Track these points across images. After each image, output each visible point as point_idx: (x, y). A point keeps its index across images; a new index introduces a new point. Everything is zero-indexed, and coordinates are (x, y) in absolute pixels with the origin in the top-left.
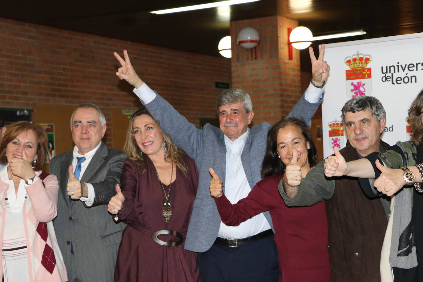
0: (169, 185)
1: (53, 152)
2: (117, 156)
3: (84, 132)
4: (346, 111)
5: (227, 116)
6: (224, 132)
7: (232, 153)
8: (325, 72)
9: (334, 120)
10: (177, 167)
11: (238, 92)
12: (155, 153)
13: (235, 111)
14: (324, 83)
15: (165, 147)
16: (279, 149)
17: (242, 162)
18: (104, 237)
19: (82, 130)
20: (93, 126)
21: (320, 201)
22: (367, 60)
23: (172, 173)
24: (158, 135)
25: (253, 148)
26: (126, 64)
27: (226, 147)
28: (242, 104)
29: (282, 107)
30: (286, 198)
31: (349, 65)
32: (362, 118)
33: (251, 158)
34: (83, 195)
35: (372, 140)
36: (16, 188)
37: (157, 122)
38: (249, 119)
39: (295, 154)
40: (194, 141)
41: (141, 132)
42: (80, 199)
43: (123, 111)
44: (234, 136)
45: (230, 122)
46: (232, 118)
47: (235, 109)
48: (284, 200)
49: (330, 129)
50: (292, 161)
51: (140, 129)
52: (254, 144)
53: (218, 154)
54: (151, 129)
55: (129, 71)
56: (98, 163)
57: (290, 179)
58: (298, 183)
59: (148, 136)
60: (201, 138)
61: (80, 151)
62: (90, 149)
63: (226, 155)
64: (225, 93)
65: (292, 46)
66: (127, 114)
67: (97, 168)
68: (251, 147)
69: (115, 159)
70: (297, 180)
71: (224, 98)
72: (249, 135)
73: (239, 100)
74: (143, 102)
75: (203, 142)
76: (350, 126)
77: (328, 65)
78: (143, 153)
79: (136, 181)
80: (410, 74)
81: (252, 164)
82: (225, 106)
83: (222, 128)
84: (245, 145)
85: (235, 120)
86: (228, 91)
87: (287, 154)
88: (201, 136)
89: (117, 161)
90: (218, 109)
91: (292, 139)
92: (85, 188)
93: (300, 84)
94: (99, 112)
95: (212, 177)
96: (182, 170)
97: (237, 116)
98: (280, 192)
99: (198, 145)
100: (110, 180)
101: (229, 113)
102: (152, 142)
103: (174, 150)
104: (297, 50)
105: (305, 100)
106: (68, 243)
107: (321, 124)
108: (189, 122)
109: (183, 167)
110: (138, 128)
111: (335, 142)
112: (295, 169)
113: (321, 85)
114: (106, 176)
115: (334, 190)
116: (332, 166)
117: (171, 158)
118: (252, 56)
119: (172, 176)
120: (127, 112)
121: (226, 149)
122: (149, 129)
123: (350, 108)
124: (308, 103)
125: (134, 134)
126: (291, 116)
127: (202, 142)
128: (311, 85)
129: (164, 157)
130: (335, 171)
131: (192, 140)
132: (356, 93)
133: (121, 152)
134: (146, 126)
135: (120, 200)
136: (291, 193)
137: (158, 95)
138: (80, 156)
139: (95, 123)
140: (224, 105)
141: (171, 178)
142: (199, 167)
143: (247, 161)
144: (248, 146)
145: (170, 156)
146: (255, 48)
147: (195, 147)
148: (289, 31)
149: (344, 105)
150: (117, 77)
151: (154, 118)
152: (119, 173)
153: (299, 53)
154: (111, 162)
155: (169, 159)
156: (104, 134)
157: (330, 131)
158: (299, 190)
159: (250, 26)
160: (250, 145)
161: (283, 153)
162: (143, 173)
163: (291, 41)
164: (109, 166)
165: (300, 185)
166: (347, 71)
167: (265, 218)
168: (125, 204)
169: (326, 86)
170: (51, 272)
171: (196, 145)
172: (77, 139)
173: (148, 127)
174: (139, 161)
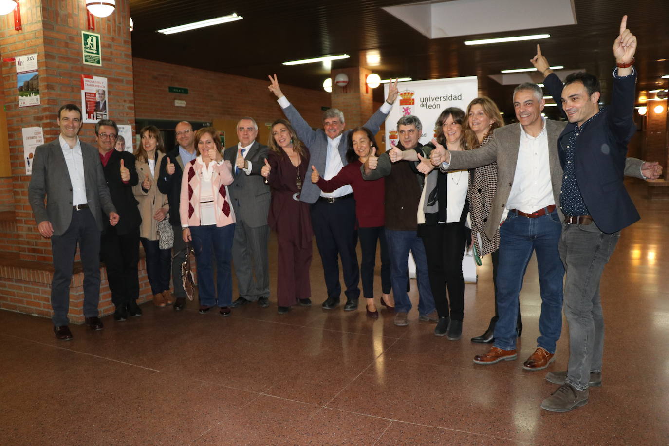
0: (298, 167)
1: (224, 148)
3: (246, 134)
4: (400, 124)
5: (330, 125)
6: (327, 134)
7: (332, 146)
11: (336, 111)
12: (287, 147)
13: (335, 122)
16: (353, 145)
17: (339, 152)
18: (257, 196)
19: (244, 133)
20: (251, 131)
22: (412, 94)
23: (298, 159)
24: (288, 135)
26: (275, 82)
27: (328, 142)
28: (338, 118)
30: (364, 176)
32: (409, 129)
34: (245, 167)
35: (414, 142)
36: (207, 167)
37: (288, 127)
38: (342, 127)
41: (278, 134)
42: (243, 169)
44: (334, 137)
45: (331, 129)
46: (332, 127)
54: (284, 131)
55: (276, 87)
59: (282, 136)
60: (314, 136)
61: (243, 145)
62: (248, 144)
69: (263, 150)
71: (327, 115)
72: (342, 137)
73: (337, 116)
75: (315, 138)
76: (402, 133)
78: (279, 147)
80: (437, 103)
82: (328, 119)
83: (327, 132)
84: (340, 142)
85: (334, 128)
86: (330, 111)
90: (324, 122)
91: (360, 138)
92: (246, 164)
93: (372, 109)
94: (253, 122)
97: (335, 125)
99: (311, 140)
100: (261, 159)
101: (331, 123)
102: (285, 140)
103: (298, 144)
104: (371, 88)
106: (236, 199)
109: (303, 154)
110: (276, 131)
111: (393, 142)
114: (259, 157)
115: (391, 170)
116: (393, 155)
117: (297, 149)
118: (344, 91)
123: (402, 122)
125: (274, 136)
129: (292, 149)
131: (308, 136)
132: (406, 113)
133: (266, 146)
135: (268, 167)
137: (291, 103)
138: (242, 148)
139: (252, 129)
141: (298, 162)
146: (346, 86)
148: (366, 76)
156: (256, 135)
159: (343, 72)
160: (342, 142)
161: (355, 147)
163: (367, 83)
165: (376, 169)
166: (400, 100)
170: (228, 216)
172: (241, 138)
173: (282, 131)
174: (277, 152)
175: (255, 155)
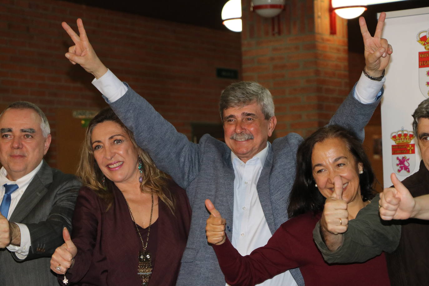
0: (147, 228)
2: (67, 183)
3: (16, 145)
4: (419, 118)
5: (236, 124)
6: (230, 148)
7: (243, 180)
8: (384, 55)
9: (400, 129)
10: (159, 199)
11: (254, 87)
12: (126, 180)
13: (249, 117)
14: (383, 73)
15: (141, 169)
16: (315, 175)
17: (258, 194)
19: (12, 144)
20: (30, 137)
21: (378, 256)
23: (152, 210)
24: (130, 152)
25: (275, 173)
26: (81, 40)
27: (234, 170)
28: (259, 105)
29: (320, 107)
30: (325, 251)
31: (424, 44)
33: (272, 187)
34: (13, 241)
37: (129, 132)
38: (269, 129)
39: (338, 184)
40: (185, 160)
41: (104, 147)
42: (8, 248)
43: (75, 113)
44: (247, 155)
45: (241, 133)
46: (243, 127)
47: (249, 112)
48: (322, 254)
49: (394, 143)
50: (334, 195)
51: (102, 143)
52: (277, 166)
53: (221, 181)
54: (119, 142)
55: (85, 50)
56: (38, 193)
57: (331, 223)
58: (343, 228)
59: (115, 153)
60: (197, 156)
61: (9, 175)
62: (25, 172)
63: (233, 182)
64: (233, 89)
65: (335, 14)
66: (80, 117)
67: (36, 201)
68: (272, 170)
69: (64, 187)
70: (341, 224)
71: (232, 96)
72: (269, 152)
73: (255, 99)
74: (107, 99)
75: (199, 162)
76: (425, 140)
77: (389, 45)
78: (107, 179)
79: (97, 223)
81: (274, 197)
82: (234, 109)
83: (229, 142)
84: (264, 168)
85: (248, 130)
86: (238, 86)
87: (327, 183)
88: (196, 154)
89: (67, 191)
90: (223, 113)
91: (335, 158)
92: (15, 231)
94: (39, 115)
95: (210, 213)
96: (167, 204)
97: (251, 123)
98: (315, 241)
99: (191, 167)
100: (56, 220)
101: (240, 119)
102: (121, 163)
103: (155, 173)
104: (343, 19)
105: (354, 99)
107: (380, 133)
108: (178, 131)
109: (168, 199)
110: (99, 142)
111: (402, 162)
112: (337, 207)
113: (378, 75)
114: (50, 214)
115: (400, 238)
116: (389, 203)
117: (151, 186)
118: (273, 29)
119: (153, 214)
120: (80, 114)
121: (234, 173)
122: (116, 142)
123: (425, 113)
124: (360, 103)
125: (93, 152)
126: (333, 124)
127: (197, 163)
128: (363, 77)
129: (139, 184)
130: (396, 210)
131: (182, 160)
133: (72, 177)
134: (112, 138)
135: (69, 252)
136: (333, 244)
137: (130, 88)
138: (9, 182)
139: (34, 132)
140: (233, 107)
141: (151, 217)
142: (191, 201)
143: (267, 193)
144: (268, 170)
145: (148, 183)
146: (278, 16)
147: (186, 169)
149: (416, 107)
150: (67, 60)
151: (125, 124)
152: (69, 209)
153: (345, 23)
154: (57, 192)
155: (147, 187)
156: (47, 149)
157: (393, 146)
158: (345, 240)
160: (271, 168)
161: (321, 180)
162: (108, 209)
163: (334, 5)
164: (54, 199)
165: (346, 231)
166: (420, 53)
167: (294, 280)
168: (77, 258)
169: (387, 77)
171: (188, 167)
172: (4, 156)
173: (115, 141)
174: (100, 191)
175: (42, 202)
